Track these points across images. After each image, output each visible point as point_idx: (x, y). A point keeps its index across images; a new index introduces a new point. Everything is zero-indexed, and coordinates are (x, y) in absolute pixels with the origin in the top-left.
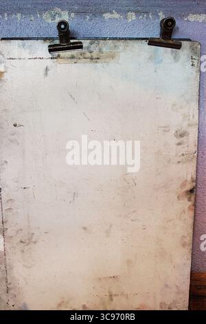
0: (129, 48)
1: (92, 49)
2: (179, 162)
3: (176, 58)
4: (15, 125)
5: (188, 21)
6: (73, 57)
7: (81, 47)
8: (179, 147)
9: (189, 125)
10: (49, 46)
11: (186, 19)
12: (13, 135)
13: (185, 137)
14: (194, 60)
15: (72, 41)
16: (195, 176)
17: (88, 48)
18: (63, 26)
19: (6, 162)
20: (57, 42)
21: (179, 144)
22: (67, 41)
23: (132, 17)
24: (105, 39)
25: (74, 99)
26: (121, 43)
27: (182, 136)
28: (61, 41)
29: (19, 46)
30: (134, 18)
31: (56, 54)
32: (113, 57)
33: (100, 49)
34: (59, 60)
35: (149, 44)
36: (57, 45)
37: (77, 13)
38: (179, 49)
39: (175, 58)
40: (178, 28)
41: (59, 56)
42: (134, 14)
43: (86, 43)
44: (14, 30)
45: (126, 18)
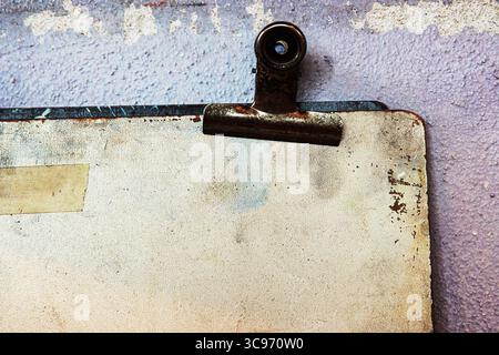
0: (126, 149)
5: (368, 31)
11: (360, 25)
14: (400, 188)
23: (142, 23)
24: (31, 114)
30: (149, 27)
32: (53, 187)
35: (206, 131)
38: (336, 144)
40: (328, 61)
42: (147, 11)
45: (118, 29)
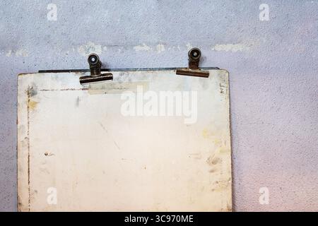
0: (157, 78)
1: (122, 80)
2: (213, 190)
3: (205, 86)
4: (46, 155)
5: (215, 50)
6: (103, 88)
7: (111, 78)
8: (212, 174)
9: (221, 152)
10: (81, 78)
11: (213, 49)
12: (44, 164)
13: (218, 164)
14: (222, 88)
15: (102, 73)
16: (231, 205)
17: (118, 79)
18: (93, 59)
19: (36, 191)
20: (88, 74)
21: (212, 171)
22: (98, 73)
23: (161, 48)
24: (135, 70)
25: (104, 128)
26: (150, 74)
27: (214, 163)
28: (92, 73)
29: (52, 79)
30: (163, 49)
31: (87, 85)
33: (130, 80)
34: (90, 90)
35: (177, 74)
36: (88, 77)
37: (109, 46)
38: (207, 77)
39: (203, 86)
41: (90, 87)
42: (163, 46)
43: (115, 74)
44: (51, 63)
45: (155, 50)
